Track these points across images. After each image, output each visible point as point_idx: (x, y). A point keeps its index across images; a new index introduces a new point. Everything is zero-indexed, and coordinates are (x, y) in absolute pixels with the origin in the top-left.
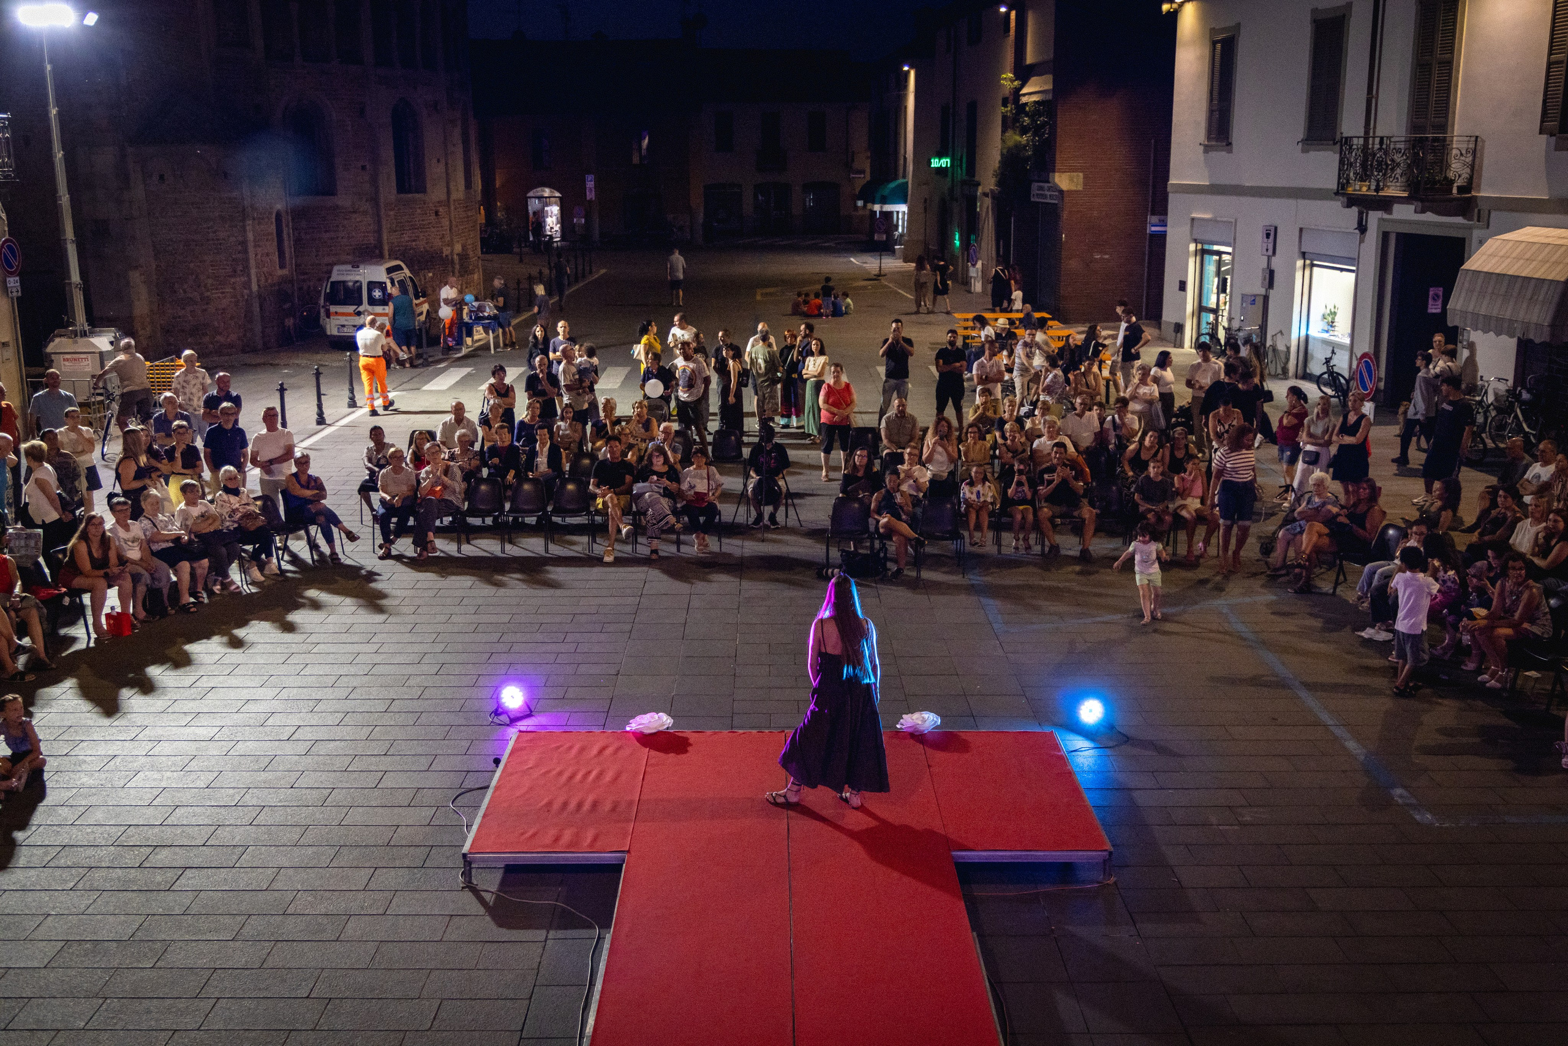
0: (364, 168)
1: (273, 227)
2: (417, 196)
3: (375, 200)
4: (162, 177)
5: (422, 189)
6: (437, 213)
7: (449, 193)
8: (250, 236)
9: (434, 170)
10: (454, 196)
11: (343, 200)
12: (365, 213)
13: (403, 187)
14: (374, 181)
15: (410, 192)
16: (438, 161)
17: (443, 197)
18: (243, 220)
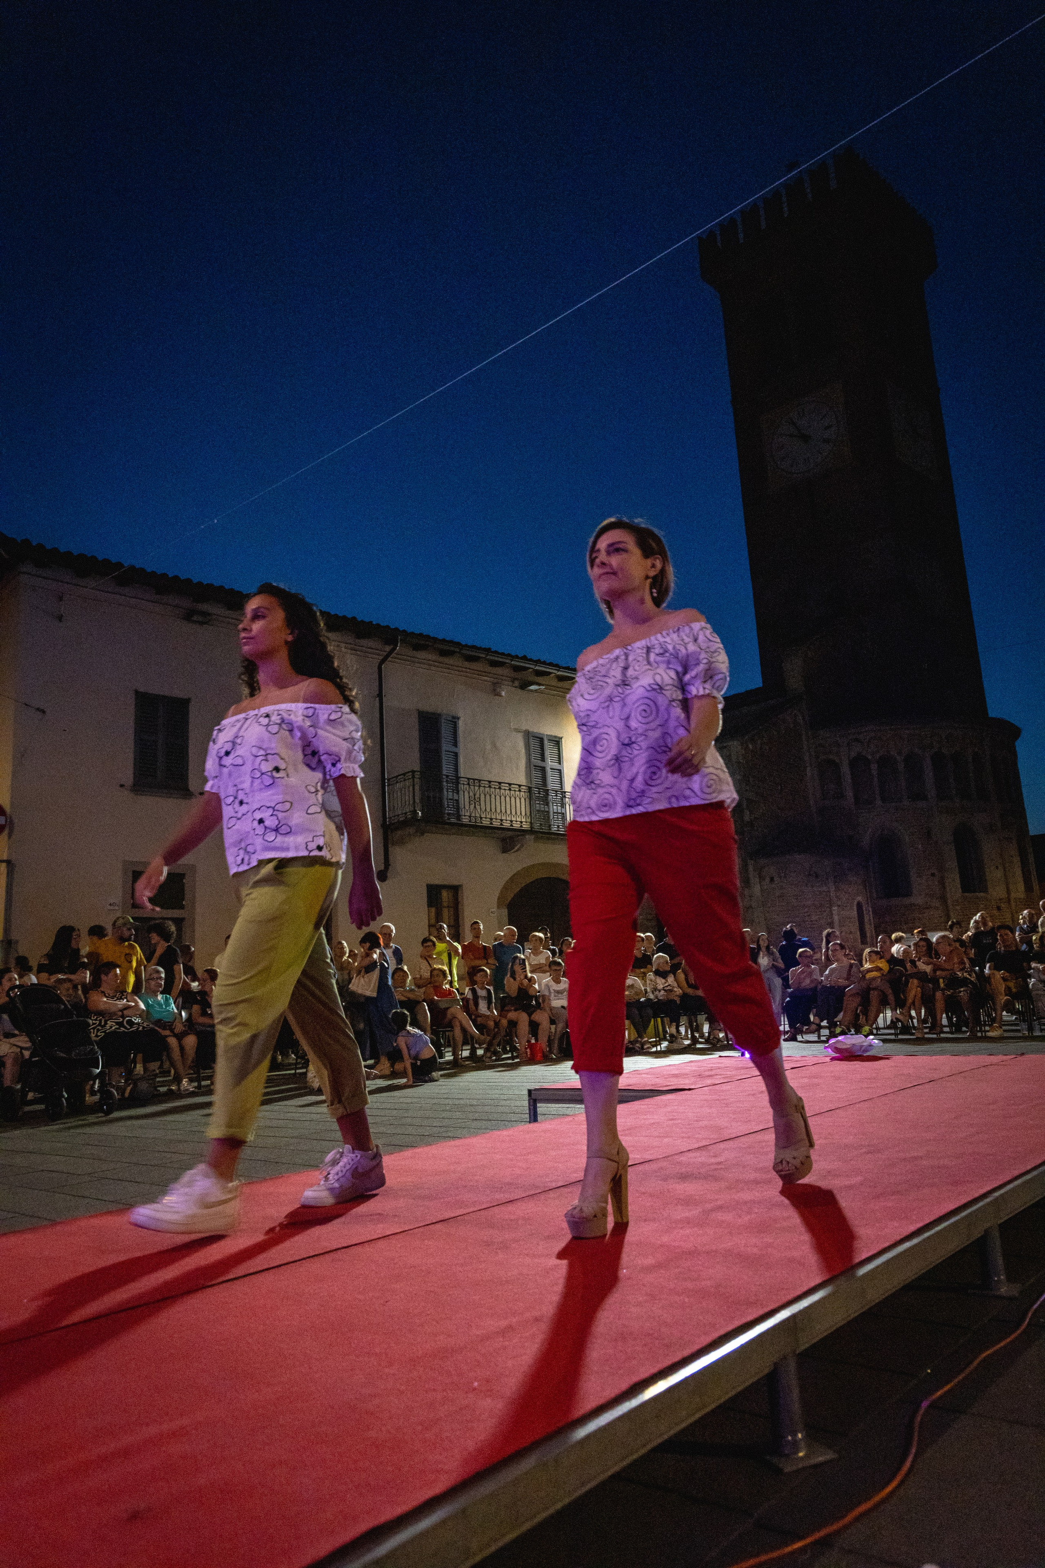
0: (933, 875)
1: (855, 913)
2: (982, 894)
3: (943, 899)
4: (772, 880)
5: (985, 890)
6: (999, 908)
7: (1008, 892)
8: (836, 918)
9: (994, 874)
10: (1013, 895)
11: (918, 899)
12: (937, 908)
13: (967, 887)
14: (942, 883)
15: (974, 892)
16: (997, 868)
17: (1003, 895)
18: (830, 908)
